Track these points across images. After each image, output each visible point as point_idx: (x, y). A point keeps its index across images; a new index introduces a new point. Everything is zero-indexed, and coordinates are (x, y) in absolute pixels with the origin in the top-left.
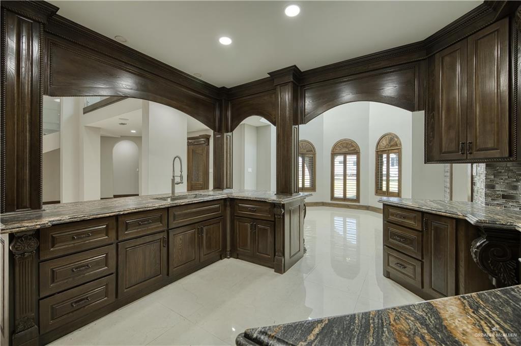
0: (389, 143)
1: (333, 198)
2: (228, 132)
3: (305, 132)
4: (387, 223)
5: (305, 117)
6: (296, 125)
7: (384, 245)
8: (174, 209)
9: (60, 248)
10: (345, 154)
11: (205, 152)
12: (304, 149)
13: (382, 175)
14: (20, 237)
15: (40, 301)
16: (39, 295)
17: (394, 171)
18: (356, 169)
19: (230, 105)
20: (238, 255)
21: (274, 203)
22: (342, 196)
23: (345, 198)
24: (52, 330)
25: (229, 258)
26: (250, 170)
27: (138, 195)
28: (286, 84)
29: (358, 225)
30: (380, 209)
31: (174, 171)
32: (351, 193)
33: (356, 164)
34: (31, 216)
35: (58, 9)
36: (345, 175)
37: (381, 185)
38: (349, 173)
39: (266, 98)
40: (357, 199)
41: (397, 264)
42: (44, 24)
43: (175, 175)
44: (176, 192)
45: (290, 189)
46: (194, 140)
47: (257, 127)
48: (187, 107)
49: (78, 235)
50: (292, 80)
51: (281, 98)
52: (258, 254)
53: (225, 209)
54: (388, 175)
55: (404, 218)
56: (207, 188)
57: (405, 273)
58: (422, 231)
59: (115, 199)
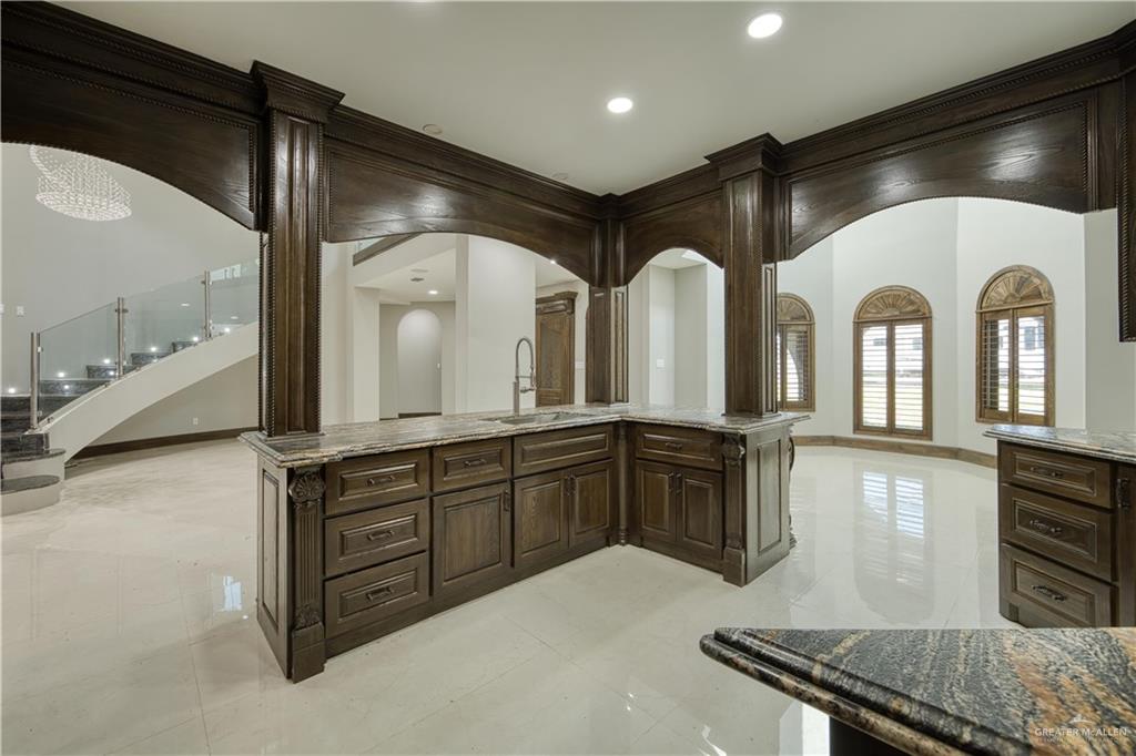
0: (1017, 291)
1: (858, 425)
2: (618, 285)
3: (790, 277)
4: (1012, 490)
5: (790, 244)
6: (768, 263)
7: (1001, 540)
8: (524, 439)
9: (352, 497)
10: (891, 324)
11: (567, 328)
12: (785, 314)
13: (995, 372)
14: (302, 476)
15: (327, 583)
16: (324, 573)
17: (1032, 362)
18: (921, 358)
19: (622, 231)
20: (642, 539)
21: (723, 434)
22: (883, 423)
23: (891, 429)
24: (342, 634)
25: (623, 545)
26: (661, 363)
27: (440, 414)
28: (745, 176)
29: (928, 493)
30: (993, 457)
31: (517, 366)
32: (910, 416)
33: (921, 346)
34: (310, 443)
35: (342, 95)
36: (891, 373)
37: (995, 397)
38: (901, 369)
39: (701, 209)
40: (927, 432)
41: (1041, 588)
42: (323, 124)
43: (521, 373)
44: (522, 406)
45: (758, 402)
46: (544, 305)
47: (676, 271)
48: (539, 241)
49: (377, 477)
50: (760, 164)
51: (735, 207)
52: (685, 539)
53: (616, 444)
54: (1014, 372)
55: (1060, 475)
56: (571, 402)
57: (1063, 610)
58: (1113, 511)
59: (403, 421)
